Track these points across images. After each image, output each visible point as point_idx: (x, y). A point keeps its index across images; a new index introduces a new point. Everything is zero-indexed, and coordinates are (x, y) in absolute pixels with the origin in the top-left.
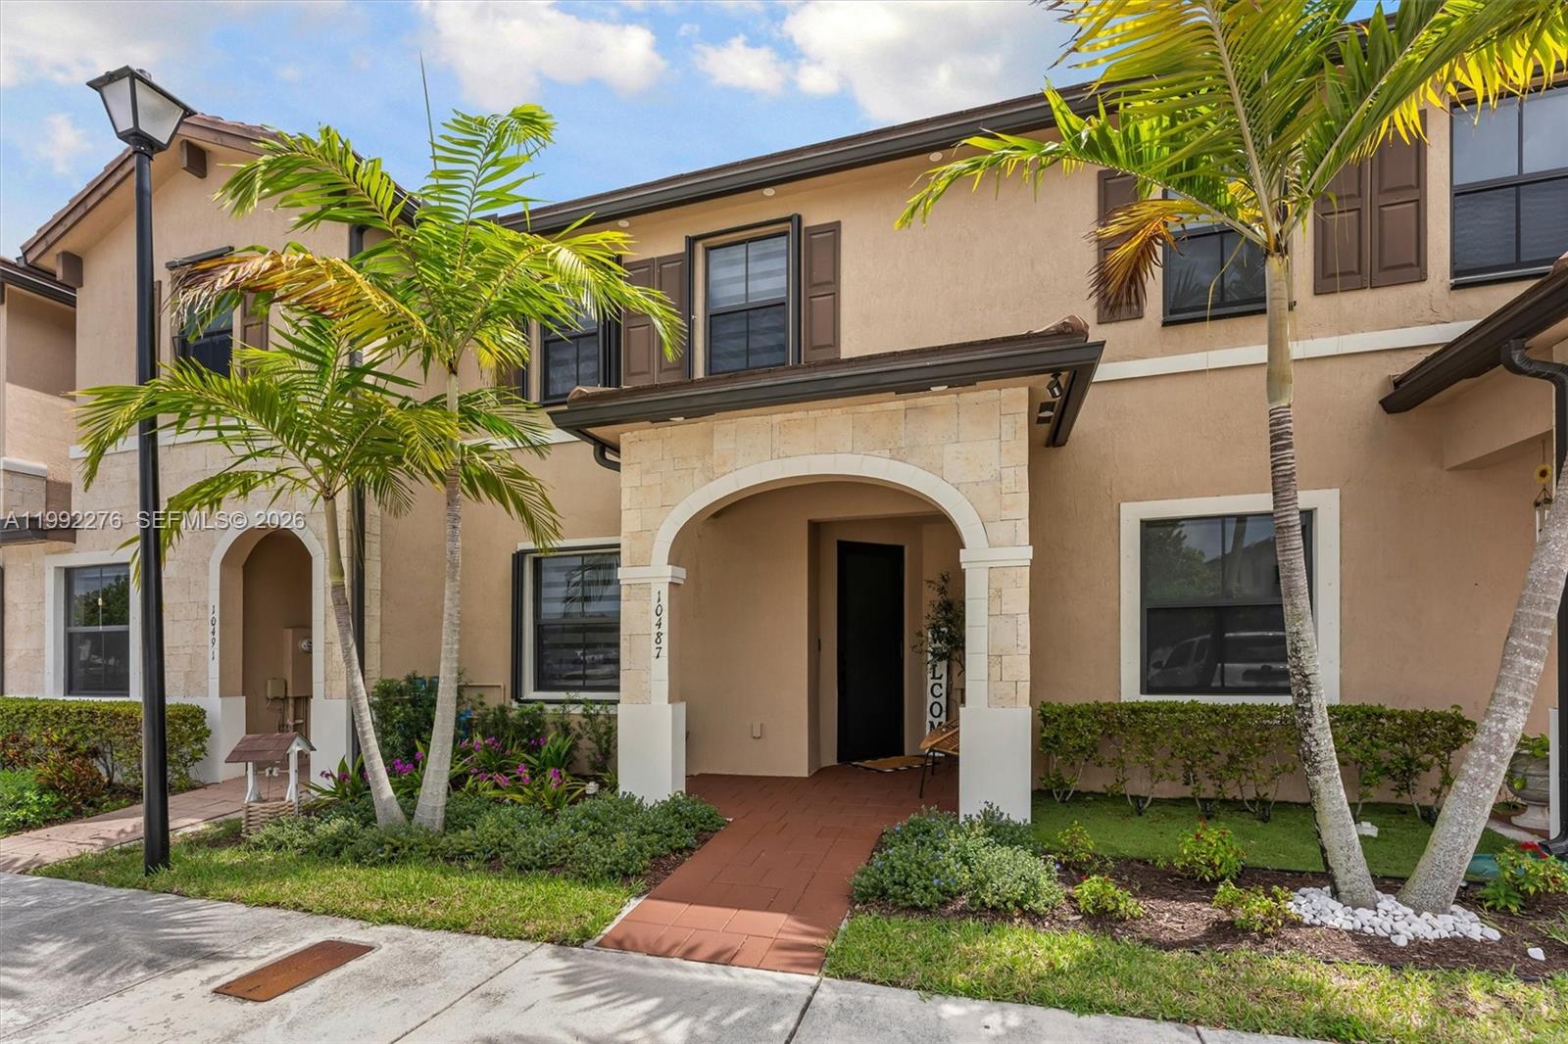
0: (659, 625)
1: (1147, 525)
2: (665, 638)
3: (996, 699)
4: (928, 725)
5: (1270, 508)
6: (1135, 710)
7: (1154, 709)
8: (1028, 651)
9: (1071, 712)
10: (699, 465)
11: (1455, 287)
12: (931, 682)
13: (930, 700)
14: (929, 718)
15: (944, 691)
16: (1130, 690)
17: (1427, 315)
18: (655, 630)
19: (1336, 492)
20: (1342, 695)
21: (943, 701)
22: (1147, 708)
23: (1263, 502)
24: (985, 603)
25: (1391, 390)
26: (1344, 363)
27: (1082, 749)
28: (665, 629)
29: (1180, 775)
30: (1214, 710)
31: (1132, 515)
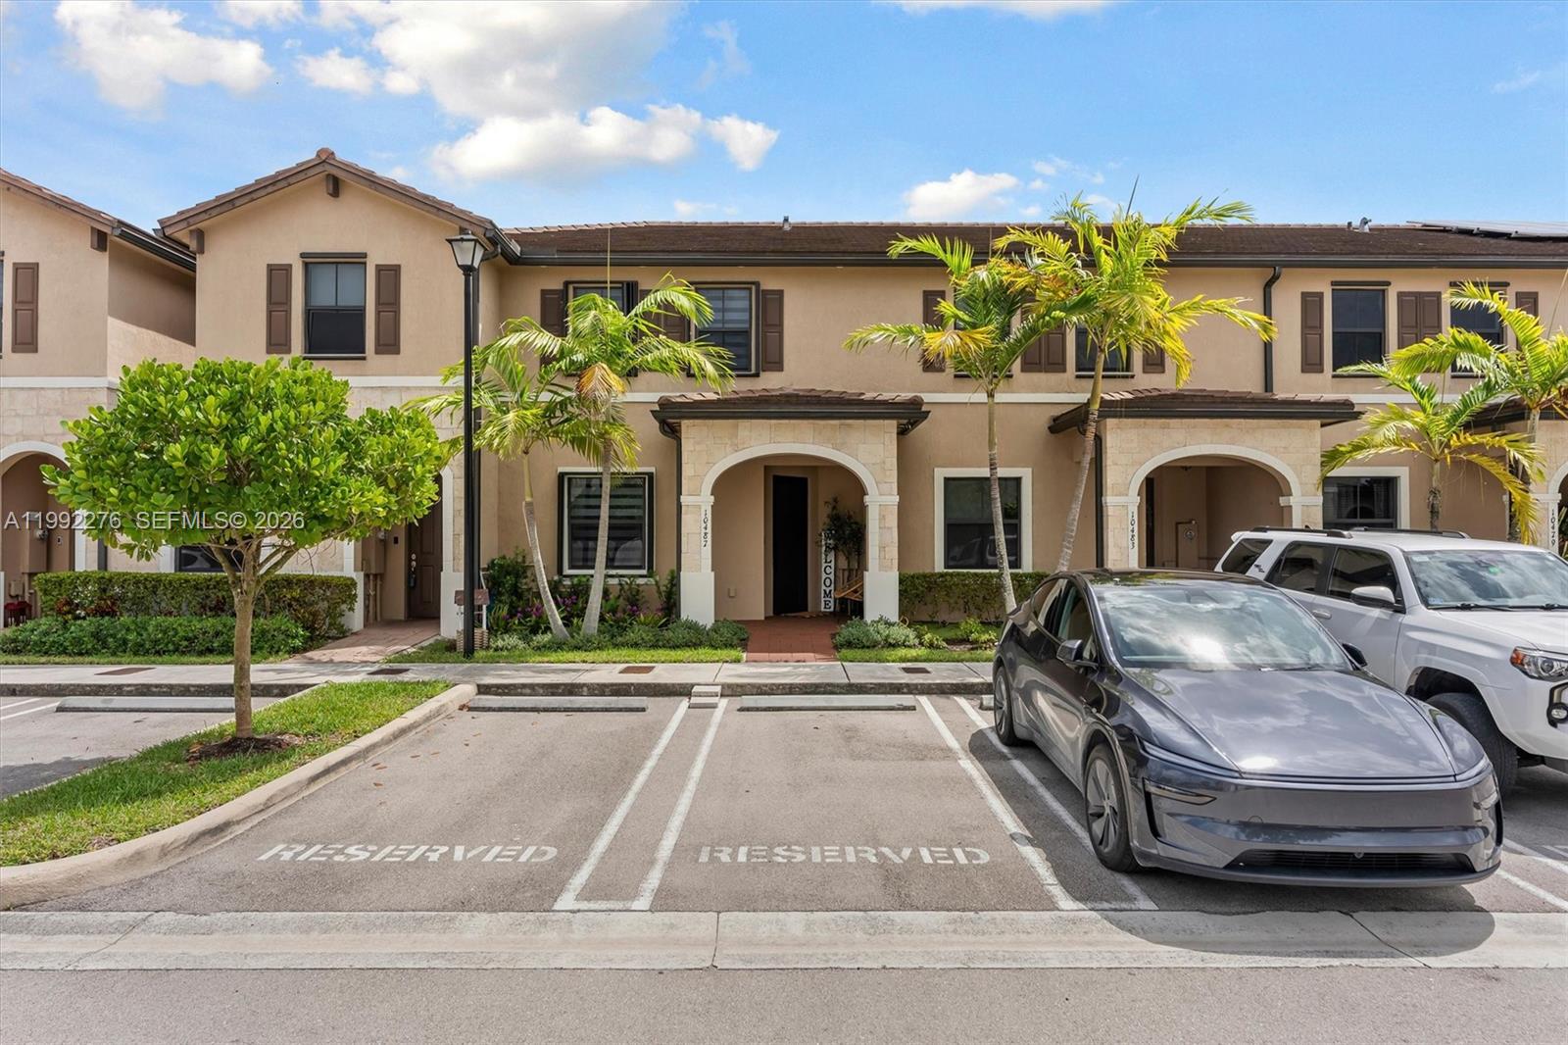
0: (706, 528)
1: (947, 480)
2: (709, 536)
3: (882, 568)
4: (823, 592)
5: (989, 476)
6: (942, 575)
7: (951, 575)
8: (897, 545)
9: (913, 577)
10: (729, 442)
11: (1078, 377)
12: (824, 565)
13: (824, 576)
14: (824, 587)
15: (832, 570)
16: (939, 566)
17: (1066, 388)
18: (703, 531)
19: (1030, 469)
20: (1033, 568)
21: (832, 576)
22: (946, 574)
23: (985, 472)
24: (877, 521)
25: (1052, 423)
26: (1034, 408)
27: (918, 595)
28: (709, 530)
29: (962, 608)
30: (976, 574)
31: (940, 474)
